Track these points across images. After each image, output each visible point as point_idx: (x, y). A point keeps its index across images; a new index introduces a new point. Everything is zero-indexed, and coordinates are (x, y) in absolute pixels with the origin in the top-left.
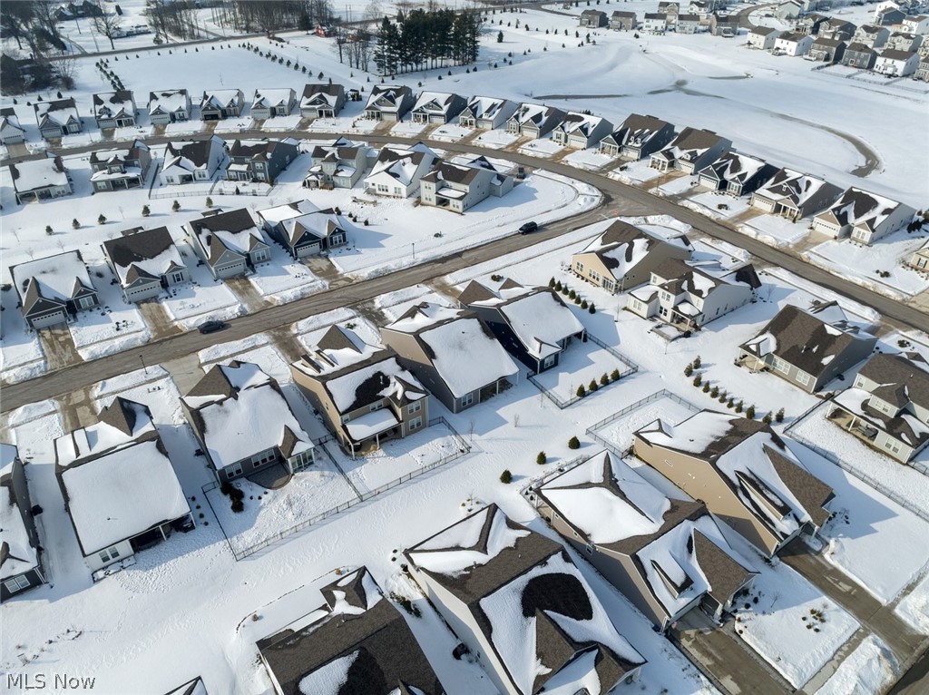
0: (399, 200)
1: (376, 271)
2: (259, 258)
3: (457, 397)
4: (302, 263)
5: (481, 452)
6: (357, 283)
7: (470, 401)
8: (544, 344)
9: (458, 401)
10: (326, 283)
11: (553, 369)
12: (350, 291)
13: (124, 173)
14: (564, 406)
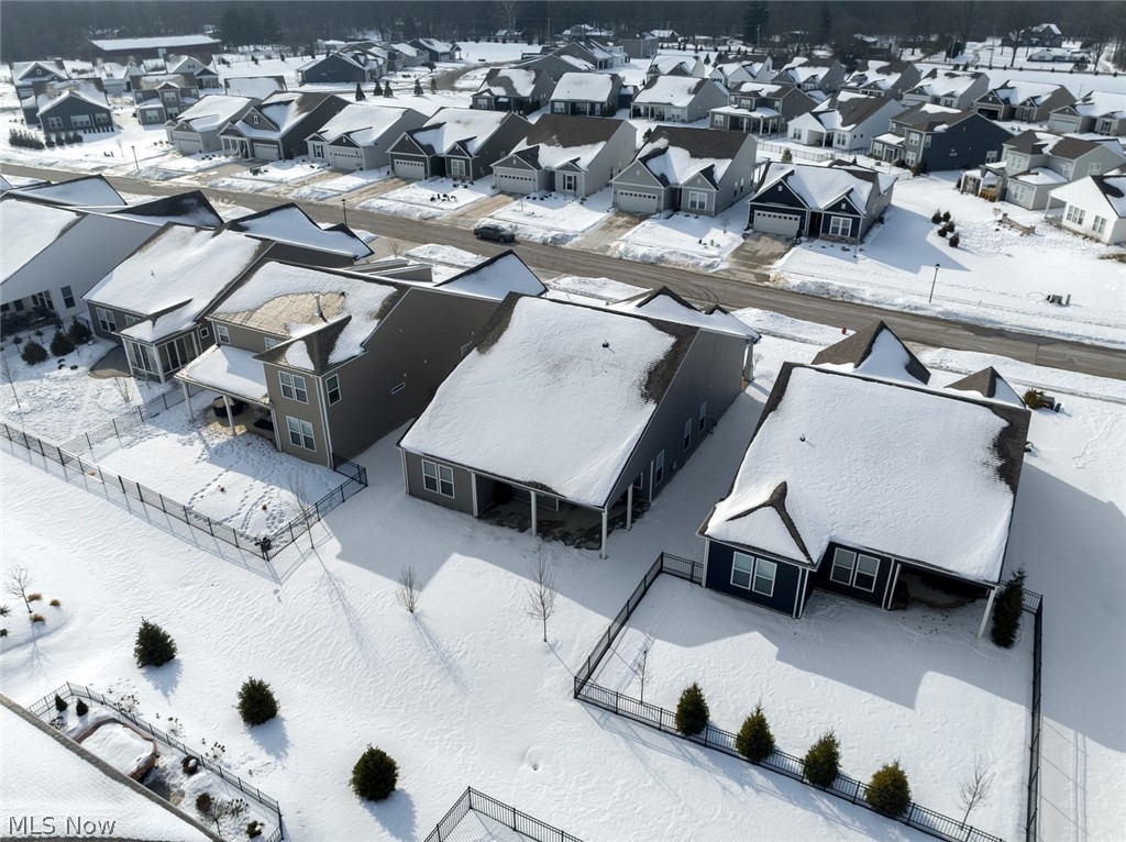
0: (1092, 244)
2: (693, 204)
3: (403, 443)
4: (745, 236)
5: (277, 580)
6: (767, 287)
7: (446, 488)
8: (771, 511)
9: (413, 460)
10: (725, 266)
11: (765, 611)
12: (732, 289)
13: (751, 111)
14: (594, 694)
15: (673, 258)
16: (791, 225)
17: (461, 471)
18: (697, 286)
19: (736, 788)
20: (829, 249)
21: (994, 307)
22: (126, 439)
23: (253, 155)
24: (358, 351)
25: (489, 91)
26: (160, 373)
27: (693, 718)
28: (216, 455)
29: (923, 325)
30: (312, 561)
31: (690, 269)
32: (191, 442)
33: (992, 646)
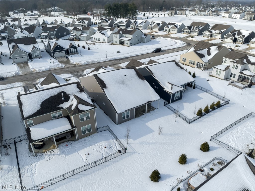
0: (104, 43)
3: (117, 112)
4: (55, 59)
7: (128, 116)
10: (63, 65)
16: (63, 53)
17: (131, 110)
33: (194, 89)
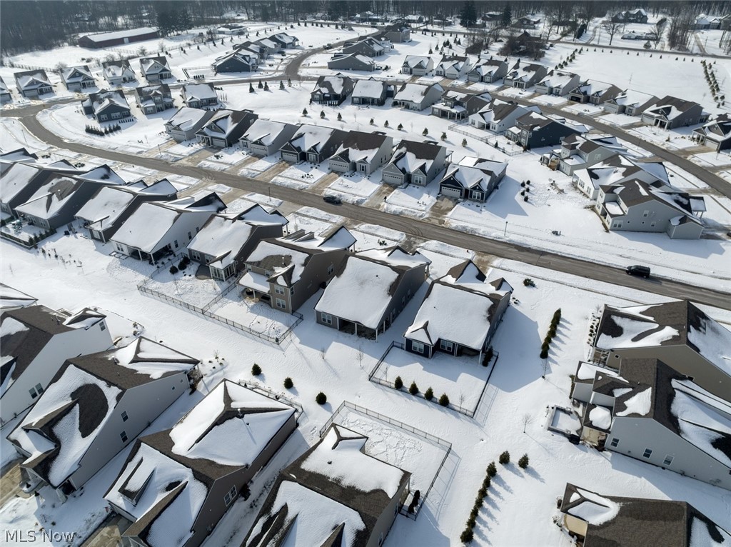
1: (464, 227)
3: (316, 308)
4: (438, 198)
5: (283, 351)
6: (443, 227)
7: (329, 321)
8: (423, 330)
9: (319, 313)
10: (427, 216)
11: (421, 357)
12: (429, 228)
13: (452, 108)
14: (374, 379)
15: (406, 213)
16: (456, 193)
17: (334, 317)
18: (415, 227)
19: (408, 400)
20: (471, 206)
21: (530, 237)
22: (220, 304)
23: (212, 144)
24: (299, 278)
25: (319, 90)
26: (224, 279)
27: (399, 384)
28: (252, 310)
29: (499, 246)
30: (292, 345)
31: (413, 218)
32: (242, 305)
33: (482, 366)
